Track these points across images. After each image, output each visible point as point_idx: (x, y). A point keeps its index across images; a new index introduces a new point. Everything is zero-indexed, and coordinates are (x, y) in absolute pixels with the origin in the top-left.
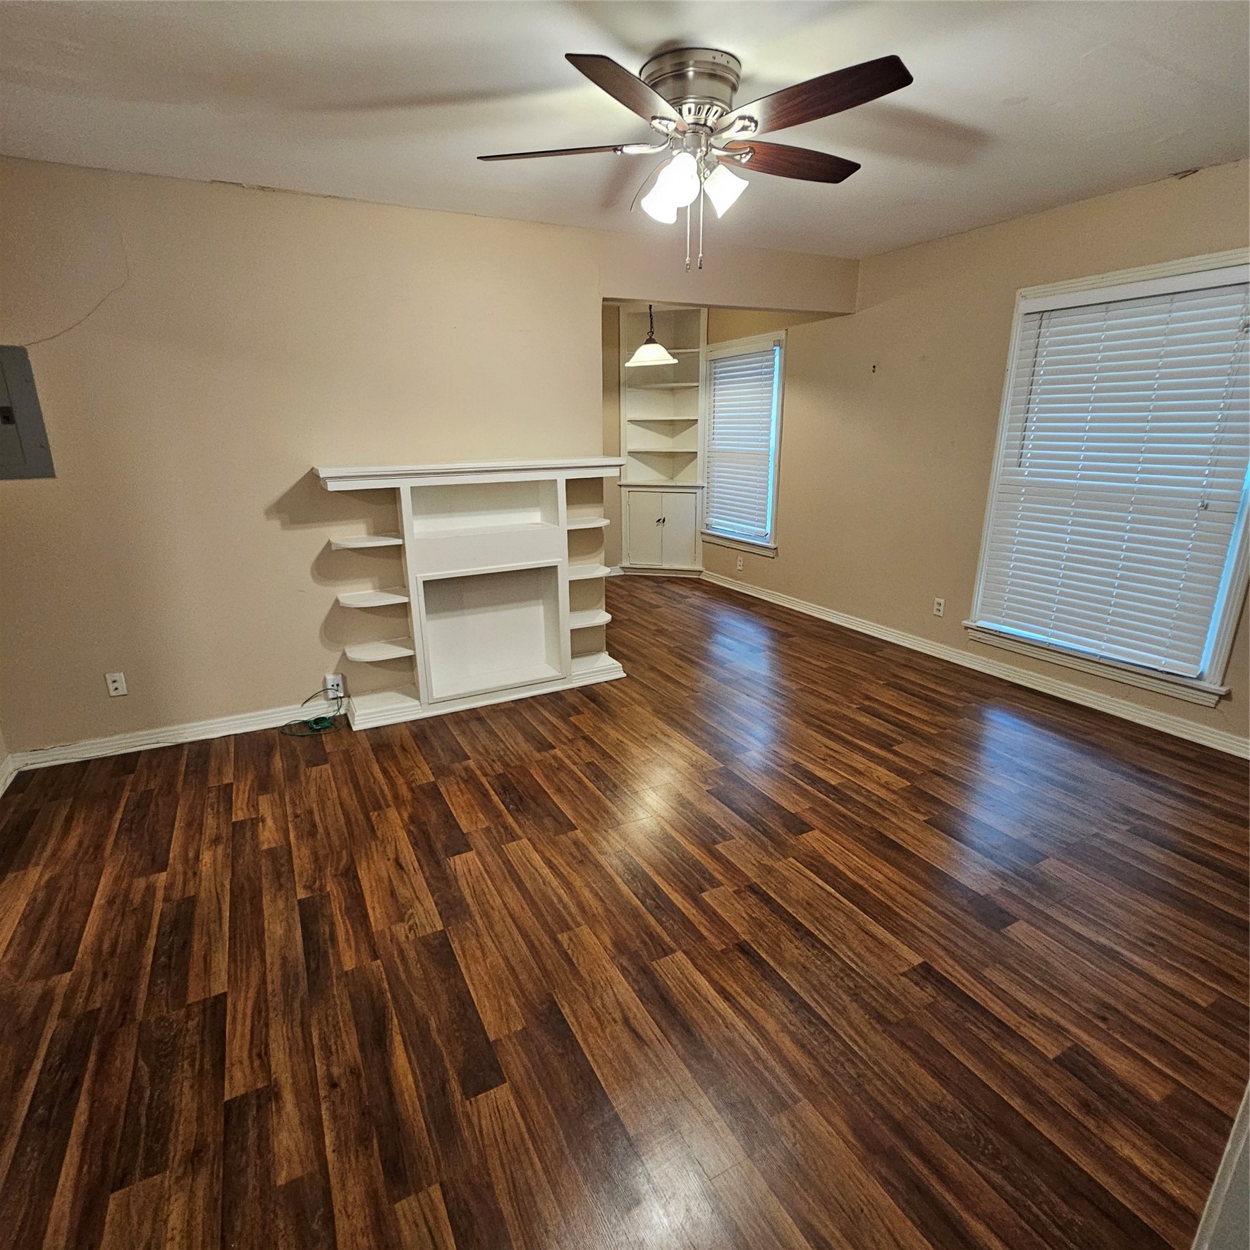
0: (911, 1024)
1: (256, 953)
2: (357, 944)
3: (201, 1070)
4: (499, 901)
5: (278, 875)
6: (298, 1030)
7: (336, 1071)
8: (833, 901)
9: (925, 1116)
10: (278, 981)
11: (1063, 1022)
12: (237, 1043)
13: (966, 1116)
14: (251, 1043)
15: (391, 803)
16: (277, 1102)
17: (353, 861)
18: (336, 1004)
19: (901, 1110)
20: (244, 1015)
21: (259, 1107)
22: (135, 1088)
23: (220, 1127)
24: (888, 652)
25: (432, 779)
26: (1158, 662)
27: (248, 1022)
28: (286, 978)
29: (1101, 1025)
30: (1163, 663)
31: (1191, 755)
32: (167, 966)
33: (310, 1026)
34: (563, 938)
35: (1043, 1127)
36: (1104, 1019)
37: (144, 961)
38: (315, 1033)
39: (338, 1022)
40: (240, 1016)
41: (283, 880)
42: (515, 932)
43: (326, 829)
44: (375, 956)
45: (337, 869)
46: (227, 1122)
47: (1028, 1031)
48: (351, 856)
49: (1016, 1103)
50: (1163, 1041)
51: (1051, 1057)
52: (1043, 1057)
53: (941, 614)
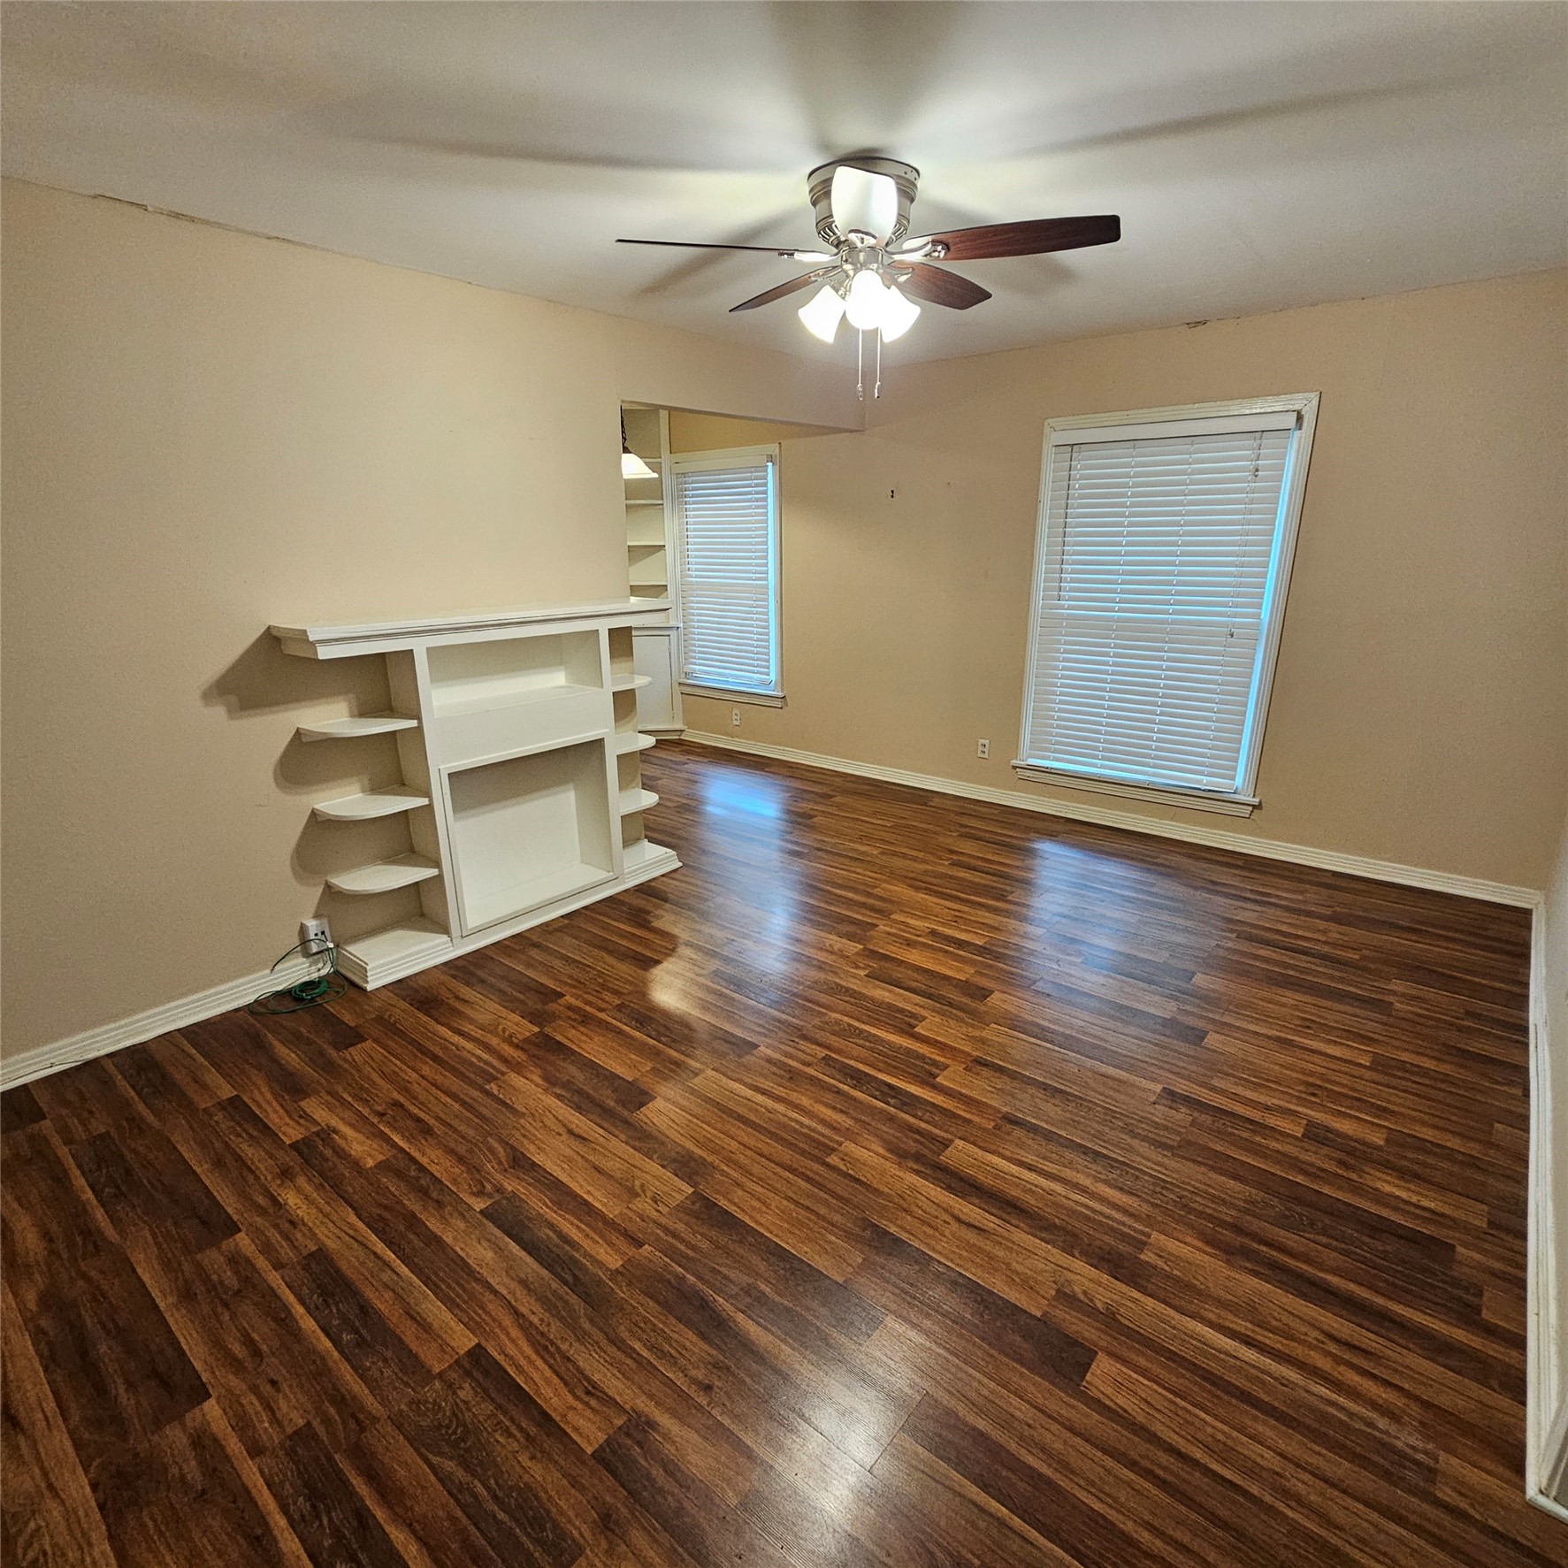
0: (1189, 1143)
1: (478, 1288)
2: (602, 1236)
3: (528, 1437)
4: (733, 1143)
5: (424, 1192)
6: (612, 1350)
7: (699, 1374)
8: (1057, 1055)
9: (1247, 1212)
10: (537, 1308)
11: (1292, 1107)
12: (547, 1392)
13: (1275, 1202)
14: (566, 1384)
15: (504, 1069)
16: (654, 1429)
17: (513, 1148)
18: (634, 1308)
19: (1229, 1215)
20: (527, 1358)
21: (640, 1444)
22: (455, 1491)
23: (610, 1481)
24: (936, 801)
25: (536, 1029)
26: (1200, 782)
27: (539, 1363)
28: (542, 1300)
29: (1313, 1099)
30: (1205, 782)
31: (1240, 863)
32: (361, 1343)
33: (623, 1341)
34: (833, 1160)
35: (1326, 1190)
36: (1314, 1095)
37: (321, 1348)
38: (637, 1346)
39: (654, 1325)
40: (523, 1362)
41: (435, 1195)
42: (779, 1170)
43: (438, 1118)
44: (640, 1245)
45: (500, 1163)
46: (613, 1473)
47: (1272, 1121)
48: (502, 1141)
49: (1299, 1179)
50: (1359, 1100)
51: (1300, 1135)
52: (1296, 1138)
53: (986, 756)
